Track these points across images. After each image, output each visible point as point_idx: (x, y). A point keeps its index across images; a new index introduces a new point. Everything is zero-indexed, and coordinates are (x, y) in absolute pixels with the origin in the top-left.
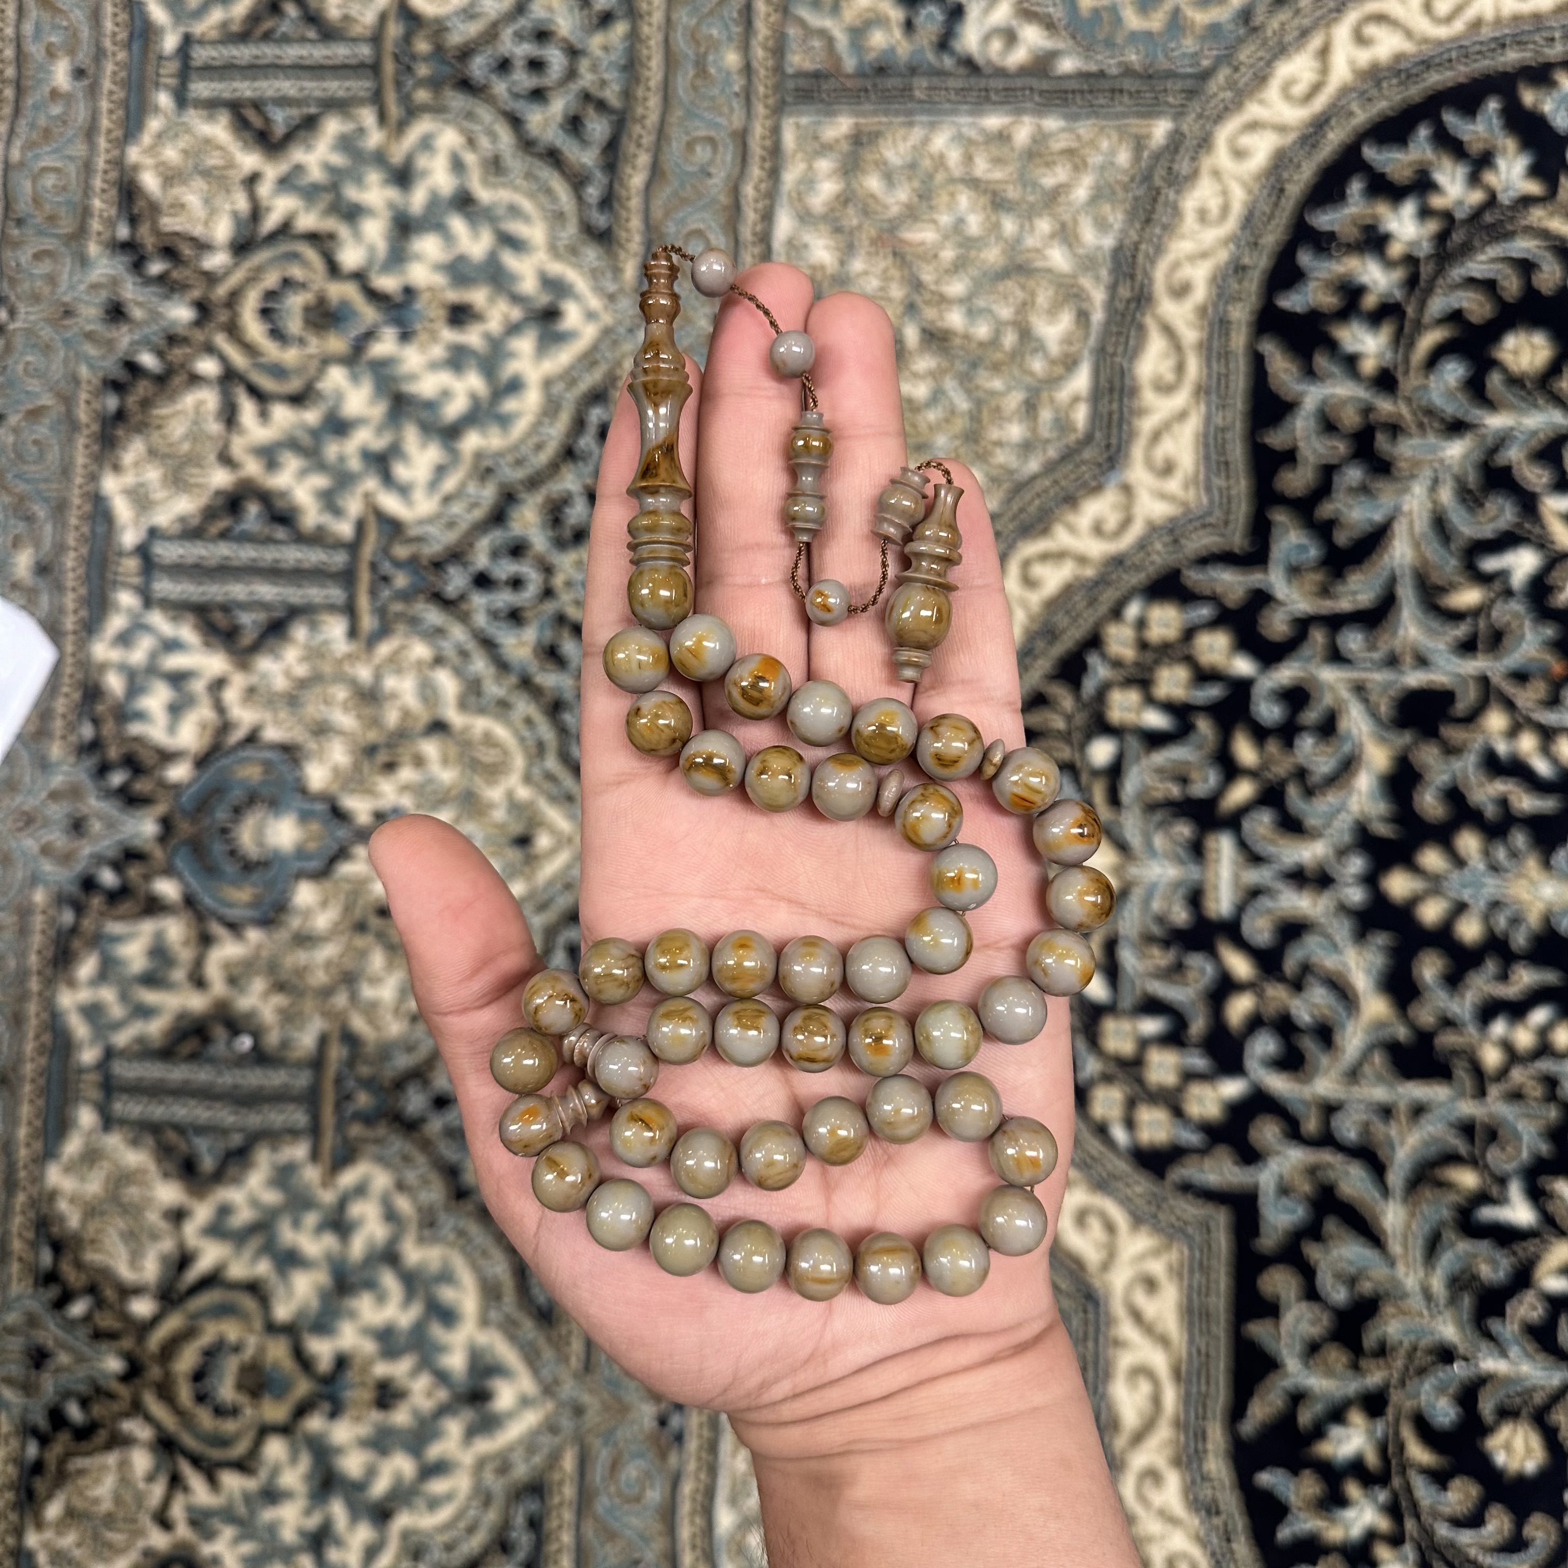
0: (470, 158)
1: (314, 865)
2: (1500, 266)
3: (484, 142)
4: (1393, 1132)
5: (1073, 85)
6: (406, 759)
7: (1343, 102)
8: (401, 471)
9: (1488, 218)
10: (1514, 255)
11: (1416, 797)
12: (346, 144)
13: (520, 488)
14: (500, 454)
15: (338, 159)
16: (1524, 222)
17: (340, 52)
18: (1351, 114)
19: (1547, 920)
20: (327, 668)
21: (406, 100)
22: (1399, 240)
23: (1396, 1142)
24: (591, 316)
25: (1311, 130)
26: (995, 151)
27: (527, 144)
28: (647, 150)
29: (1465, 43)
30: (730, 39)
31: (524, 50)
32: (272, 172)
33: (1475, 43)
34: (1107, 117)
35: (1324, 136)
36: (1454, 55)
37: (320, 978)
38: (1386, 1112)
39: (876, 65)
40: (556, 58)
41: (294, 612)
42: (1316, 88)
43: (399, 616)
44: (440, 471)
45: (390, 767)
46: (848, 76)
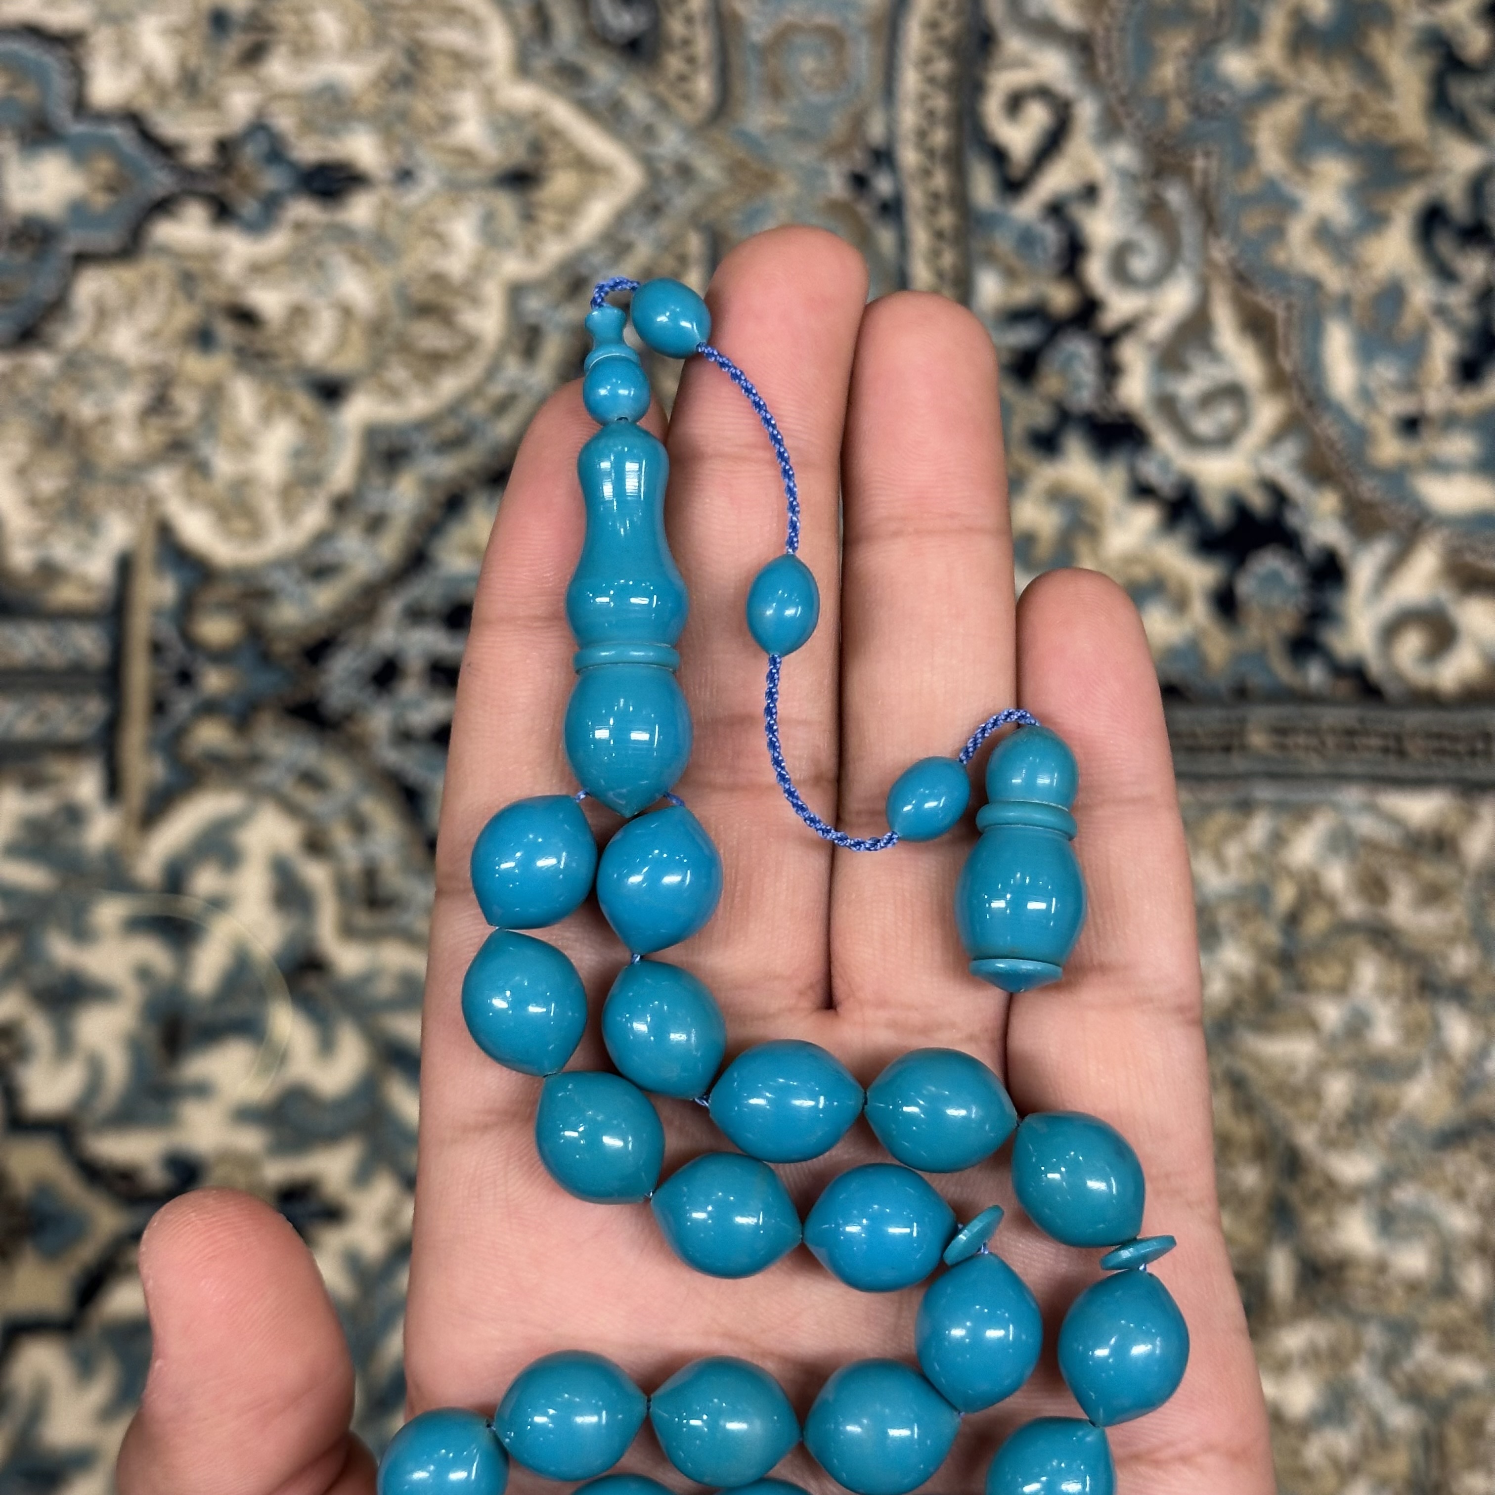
0: (317, 877)
3: (345, 843)
21: (171, 747)
26: (1430, 871)
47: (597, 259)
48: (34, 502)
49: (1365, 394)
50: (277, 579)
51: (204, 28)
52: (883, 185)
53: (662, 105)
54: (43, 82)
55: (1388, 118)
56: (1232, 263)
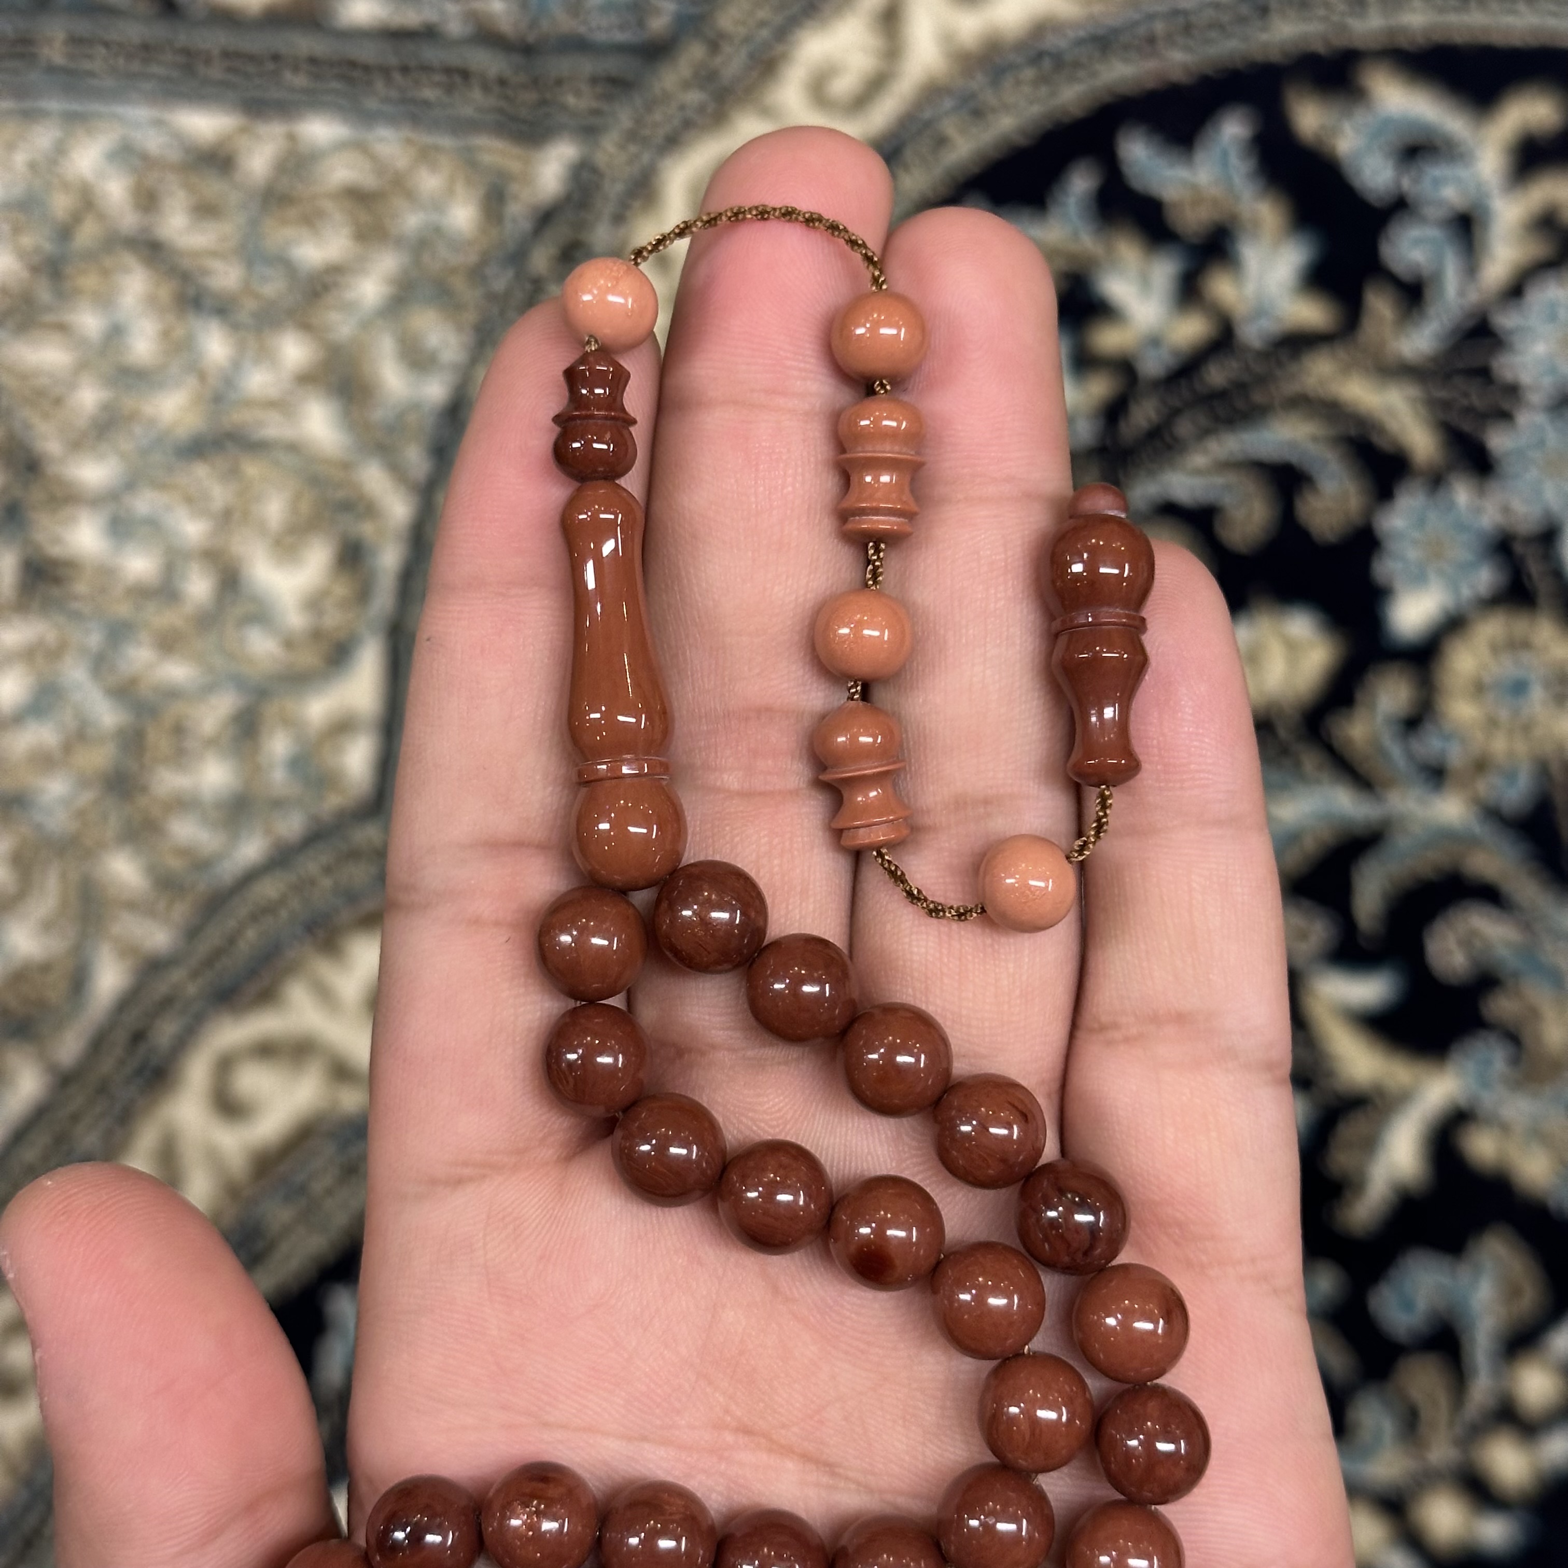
2: (1232, 478)
5: (367, 53)
7: (927, 114)
9: (1215, 375)
16: (1290, 388)
18: (942, 142)
34: (435, 125)
36: (1159, 27)
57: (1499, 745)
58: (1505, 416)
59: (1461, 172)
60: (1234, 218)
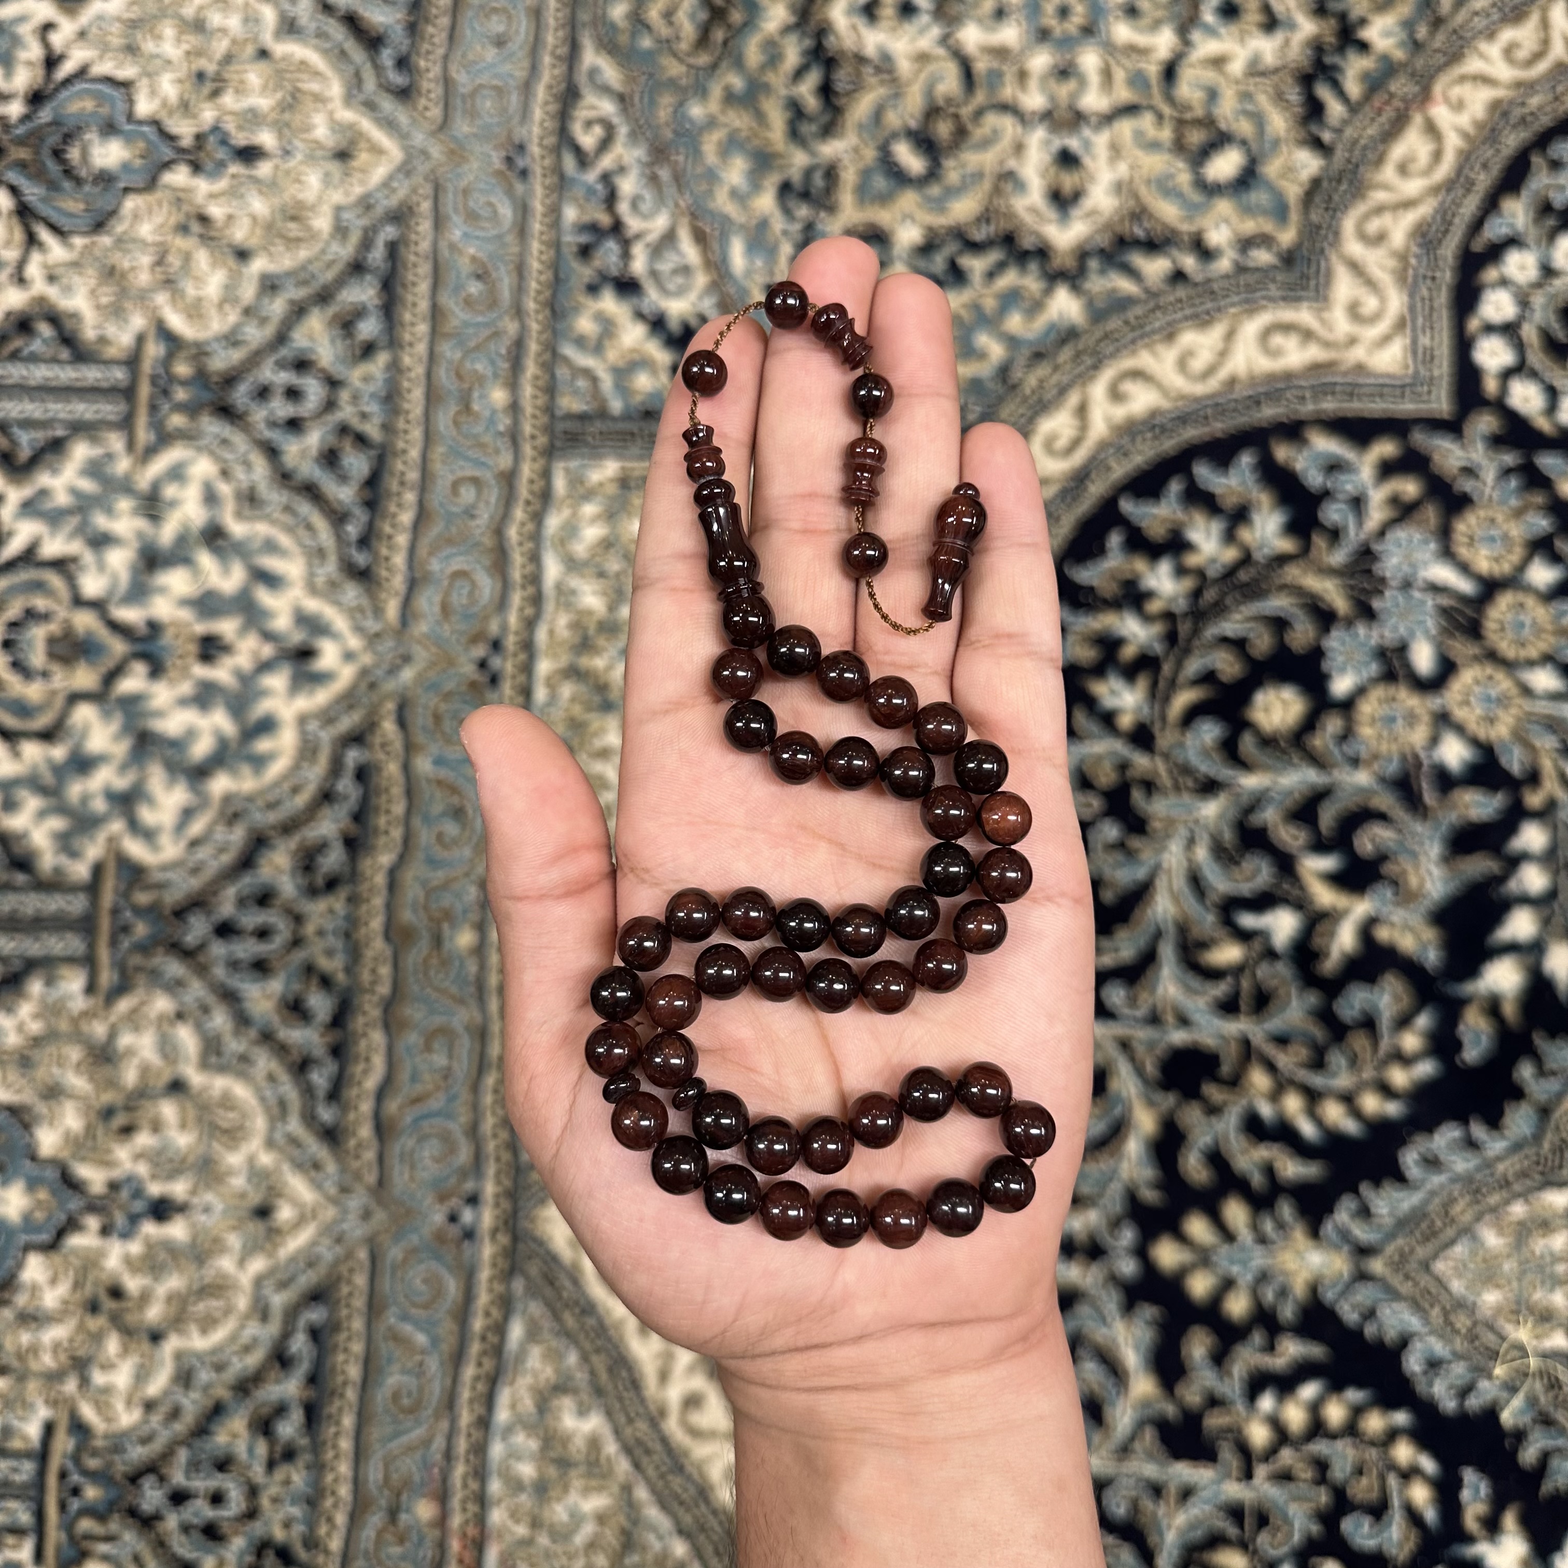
0: (225, 489)
1: (45, 1237)
2: (1253, 625)
3: (240, 473)
4: (1161, 1511)
6: (144, 1123)
7: (1103, 456)
8: (147, 815)
9: (1243, 576)
10: (1267, 613)
11: (1181, 1160)
12: (94, 469)
13: (272, 833)
14: (250, 799)
15: (87, 485)
16: (1278, 582)
17: (91, 374)
18: (1109, 469)
19: (1314, 1289)
20: (64, 1026)
21: (158, 426)
22: (1160, 597)
23: (1164, 1523)
24: (349, 656)
25: (1072, 484)
27: (284, 477)
28: (412, 489)
29: (1221, 400)
30: (496, 376)
31: (284, 377)
32: (15, 495)
33: (1230, 401)
35: (1085, 489)
36: (1209, 411)
37: (48, 1361)
38: (1157, 1490)
39: (642, 408)
40: (314, 390)
41: (31, 965)
42: (1075, 443)
43: (138, 969)
44: (187, 814)
45: (127, 1131)
46: (614, 419)
47: (379, 195)
48: (98, 307)
49: (749, 273)
50: (215, 346)
51: (194, 79)
52: (521, 163)
53: (414, 121)
54: (113, 106)
55: (766, 139)
56: (688, 208)
57: (1384, 748)
58: (1380, 592)
59: (1353, 477)
60: (1249, 502)
